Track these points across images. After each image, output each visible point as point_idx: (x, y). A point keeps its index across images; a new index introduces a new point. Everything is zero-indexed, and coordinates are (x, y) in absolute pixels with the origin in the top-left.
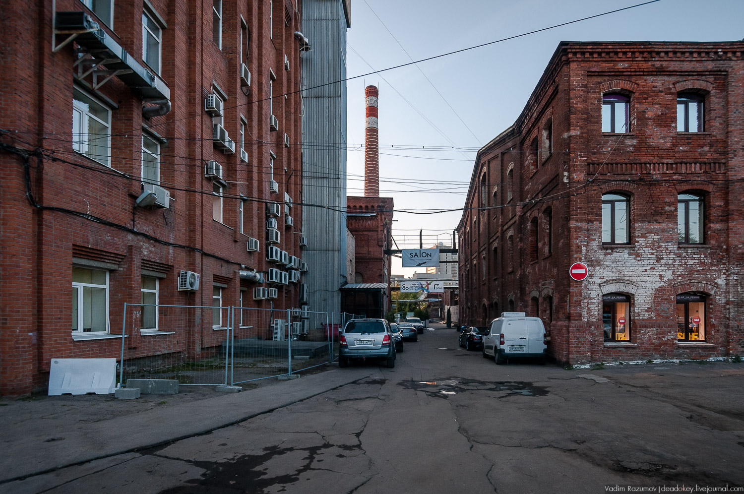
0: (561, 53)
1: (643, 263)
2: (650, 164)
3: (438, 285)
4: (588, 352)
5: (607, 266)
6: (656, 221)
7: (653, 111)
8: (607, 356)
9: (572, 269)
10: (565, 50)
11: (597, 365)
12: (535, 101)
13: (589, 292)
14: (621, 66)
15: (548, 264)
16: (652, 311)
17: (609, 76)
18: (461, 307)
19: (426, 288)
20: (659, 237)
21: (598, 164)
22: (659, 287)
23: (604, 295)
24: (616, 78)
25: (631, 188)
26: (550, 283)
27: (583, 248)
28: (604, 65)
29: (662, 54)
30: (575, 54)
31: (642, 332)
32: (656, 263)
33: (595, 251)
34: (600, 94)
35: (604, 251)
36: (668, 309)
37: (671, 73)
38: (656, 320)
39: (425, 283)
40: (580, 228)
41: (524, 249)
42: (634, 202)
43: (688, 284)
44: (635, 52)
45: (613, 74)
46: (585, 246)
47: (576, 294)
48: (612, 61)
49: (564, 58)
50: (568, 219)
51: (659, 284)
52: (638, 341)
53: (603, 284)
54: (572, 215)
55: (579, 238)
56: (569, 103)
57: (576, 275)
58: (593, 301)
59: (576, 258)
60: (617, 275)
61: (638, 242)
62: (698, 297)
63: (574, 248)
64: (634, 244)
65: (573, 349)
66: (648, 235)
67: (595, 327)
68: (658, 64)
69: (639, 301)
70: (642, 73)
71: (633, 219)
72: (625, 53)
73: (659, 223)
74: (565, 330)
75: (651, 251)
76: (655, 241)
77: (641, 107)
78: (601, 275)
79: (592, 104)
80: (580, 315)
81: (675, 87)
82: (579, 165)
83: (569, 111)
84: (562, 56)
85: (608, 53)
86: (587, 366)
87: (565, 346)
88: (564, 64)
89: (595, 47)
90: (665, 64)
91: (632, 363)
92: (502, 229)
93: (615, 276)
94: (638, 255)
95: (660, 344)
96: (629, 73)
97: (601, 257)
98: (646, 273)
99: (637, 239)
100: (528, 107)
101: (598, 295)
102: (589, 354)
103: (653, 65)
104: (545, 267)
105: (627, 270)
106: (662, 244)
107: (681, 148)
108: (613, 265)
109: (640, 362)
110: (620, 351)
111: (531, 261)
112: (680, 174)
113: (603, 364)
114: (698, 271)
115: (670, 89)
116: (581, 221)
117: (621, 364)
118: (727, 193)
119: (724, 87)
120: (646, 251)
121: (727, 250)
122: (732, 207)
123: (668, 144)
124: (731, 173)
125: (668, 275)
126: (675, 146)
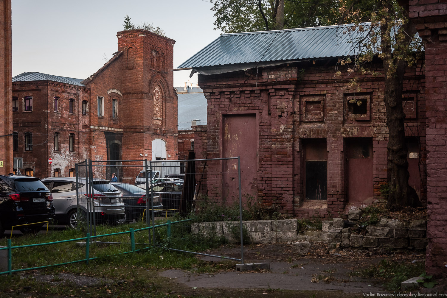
1: (62, 158)
6: (65, 144)
9: (49, 160)
10: (47, 82)
12: (20, 84)
13: (52, 168)
15: (28, 155)
21: (53, 123)
22: (66, 167)
23: (54, 169)
25: (60, 131)
26: (31, 164)
27: (51, 153)
28: (55, 88)
30: (49, 83)
32: (65, 158)
33: (53, 153)
34: (53, 97)
36: (67, 174)
37: (68, 93)
40: (50, 146)
42: (60, 137)
43: (71, 165)
44: (62, 85)
45: (56, 91)
47: (49, 169)
48: (57, 87)
50: (48, 142)
53: (54, 166)
55: (50, 149)
56: (48, 100)
57: (50, 162)
58: (52, 171)
59: (50, 156)
60: (57, 162)
61: (61, 150)
62: (71, 170)
63: (49, 152)
66: (63, 148)
69: (61, 171)
70: (62, 92)
71: (60, 142)
72: (60, 85)
76: (65, 150)
77: (62, 103)
78: (54, 162)
79: (52, 101)
81: (69, 97)
82: (50, 122)
83: (47, 103)
84: (45, 83)
85: (56, 84)
88: (46, 85)
90: (67, 90)
94: (61, 155)
96: (60, 91)
97: (54, 155)
98: (63, 162)
103: (65, 90)
104: (26, 157)
105: (59, 161)
106: (66, 152)
107: (70, 119)
108: (56, 159)
112: (70, 128)
114: (73, 161)
116: (50, 143)
118: (79, 135)
119: (78, 99)
120: (63, 154)
121: (79, 154)
122: (80, 140)
123: (67, 117)
124: (80, 129)
125: (67, 163)
126: (68, 118)
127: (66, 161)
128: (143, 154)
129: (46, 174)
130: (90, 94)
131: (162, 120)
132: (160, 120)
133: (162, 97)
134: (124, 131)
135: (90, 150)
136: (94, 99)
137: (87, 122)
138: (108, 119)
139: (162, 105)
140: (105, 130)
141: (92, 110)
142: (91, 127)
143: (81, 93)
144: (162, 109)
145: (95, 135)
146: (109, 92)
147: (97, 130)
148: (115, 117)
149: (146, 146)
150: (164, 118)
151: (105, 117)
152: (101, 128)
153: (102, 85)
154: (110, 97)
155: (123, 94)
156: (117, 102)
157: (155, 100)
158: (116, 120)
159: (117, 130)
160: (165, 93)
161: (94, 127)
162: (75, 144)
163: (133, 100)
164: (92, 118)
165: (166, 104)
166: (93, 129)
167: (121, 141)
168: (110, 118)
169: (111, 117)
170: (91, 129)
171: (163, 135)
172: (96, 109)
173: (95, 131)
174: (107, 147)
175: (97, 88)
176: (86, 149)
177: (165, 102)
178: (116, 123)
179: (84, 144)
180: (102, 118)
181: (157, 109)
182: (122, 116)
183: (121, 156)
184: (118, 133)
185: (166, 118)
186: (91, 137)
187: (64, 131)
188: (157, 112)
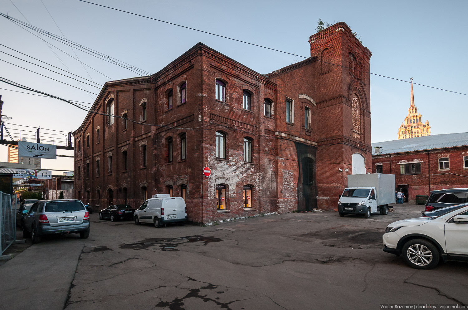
0: (198, 48)
1: (232, 170)
2: (234, 121)
3: (46, 173)
4: (211, 216)
5: (218, 170)
6: (236, 149)
7: (235, 95)
8: (219, 217)
9: (204, 170)
10: (201, 48)
11: (215, 223)
12: (173, 68)
13: (211, 183)
14: (224, 67)
15: (182, 166)
16: (235, 194)
17: (218, 70)
18: (77, 191)
19: (35, 175)
20: (237, 157)
21: (214, 115)
22: (238, 182)
23: (217, 185)
24: (221, 73)
25: (227, 130)
26: (185, 177)
27: (209, 159)
28: (217, 63)
29: (239, 69)
30: (205, 52)
31: (232, 204)
32: (236, 170)
33: (213, 161)
34: (215, 78)
35: (217, 162)
36: (241, 193)
37: (241, 79)
38: (236, 198)
39: (33, 171)
40: (207, 148)
41: (158, 155)
42: (228, 138)
43: (247, 181)
44: (230, 63)
45: (220, 70)
46: (210, 158)
47: (206, 184)
48: (220, 63)
49: (199, 51)
50: (202, 142)
51: (238, 180)
52: (231, 209)
53: (217, 179)
54: (204, 140)
55: (207, 153)
56: (202, 78)
57: (206, 174)
58: (213, 188)
59: (206, 164)
60: (222, 175)
61: (230, 159)
62: (249, 187)
63: (204, 158)
64: (228, 159)
65: (205, 215)
66: (233, 155)
67: (214, 202)
68: (237, 73)
69: (230, 189)
70: (231, 75)
71: (228, 147)
72: (225, 62)
73: (237, 150)
74: (200, 204)
75: (235, 164)
76: (236, 159)
77: (231, 92)
78: (216, 175)
79: (211, 82)
80: (208, 196)
81: (242, 87)
82: (207, 113)
83: (202, 82)
84: (198, 50)
85: (219, 59)
86: (211, 224)
87: (200, 213)
88: (199, 55)
89: (214, 53)
90: (240, 74)
91: (229, 220)
92: (134, 140)
93: (221, 175)
94: (230, 165)
95: (239, 210)
96: (226, 73)
97: (216, 165)
98: (233, 174)
99: (230, 157)
100: (166, 69)
101: (215, 185)
102: (212, 217)
103: (235, 73)
104: (180, 168)
105: (226, 173)
106: (238, 161)
107: (245, 116)
108: (220, 170)
109: (231, 219)
110: (223, 214)
111: (165, 163)
112: (244, 129)
113: (217, 222)
114: (250, 175)
115: (241, 87)
116: (208, 144)
117: (224, 221)
118: (259, 141)
119: (258, 93)
120: (233, 164)
121: (259, 166)
122: (261, 148)
123: (240, 113)
124: (260, 132)
125: (241, 176)
126: (242, 115)
127: (238, 174)
128: (342, 169)
129: (200, 192)
130: (276, 91)
131: (361, 134)
132: (358, 134)
133: (360, 109)
134: (319, 146)
135: (276, 163)
136: (282, 99)
137: (271, 126)
138: (299, 127)
139: (360, 118)
140: (295, 140)
141: (279, 113)
142: (277, 133)
143: (262, 86)
144: (361, 122)
145: (283, 144)
146: (300, 97)
147: (286, 139)
148: (308, 128)
149: (346, 160)
150: (362, 132)
151: (296, 124)
152: (291, 137)
153: (291, 85)
154: (302, 102)
155: (317, 103)
156: (310, 112)
157: (353, 110)
158: (308, 131)
159: (310, 142)
160: (363, 105)
161: (281, 134)
162: (254, 153)
163: (329, 108)
164: (278, 121)
165: (364, 117)
166: (280, 136)
167: (315, 156)
168: (302, 128)
169: (303, 126)
170: (277, 135)
171: (362, 150)
172: (284, 112)
173: (282, 138)
174: (298, 161)
175: (285, 87)
176: (271, 160)
177: (364, 115)
178: (309, 134)
179: (268, 154)
180: (292, 125)
181: (356, 121)
182: (315, 128)
183: (315, 173)
184: (311, 146)
185: (364, 133)
186: (277, 146)
187: (235, 131)
188: (355, 124)
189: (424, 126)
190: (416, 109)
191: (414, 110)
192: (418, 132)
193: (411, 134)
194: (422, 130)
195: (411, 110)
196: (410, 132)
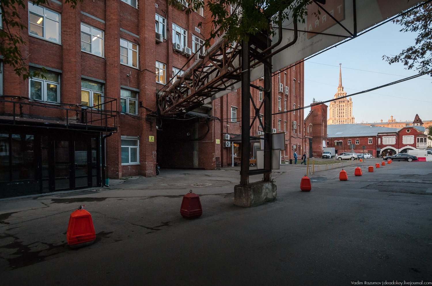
128: (320, 145)
135: (305, 144)
136: (307, 127)
146: (310, 124)
147: (307, 137)
149: (320, 142)
153: (308, 122)
155: (313, 126)
156: (311, 128)
159: (311, 138)
163: (316, 127)
167: (313, 142)
168: (310, 133)
171: (325, 138)
172: (307, 130)
174: (309, 144)
183: (313, 147)
186: (306, 140)
188: (323, 131)
189: (348, 101)
190: (343, 88)
191: (341, 89)
192: (344, 106)
193: (338, 107)
194: (347, 105)
195: (339, 89)
196: (338, 105)
